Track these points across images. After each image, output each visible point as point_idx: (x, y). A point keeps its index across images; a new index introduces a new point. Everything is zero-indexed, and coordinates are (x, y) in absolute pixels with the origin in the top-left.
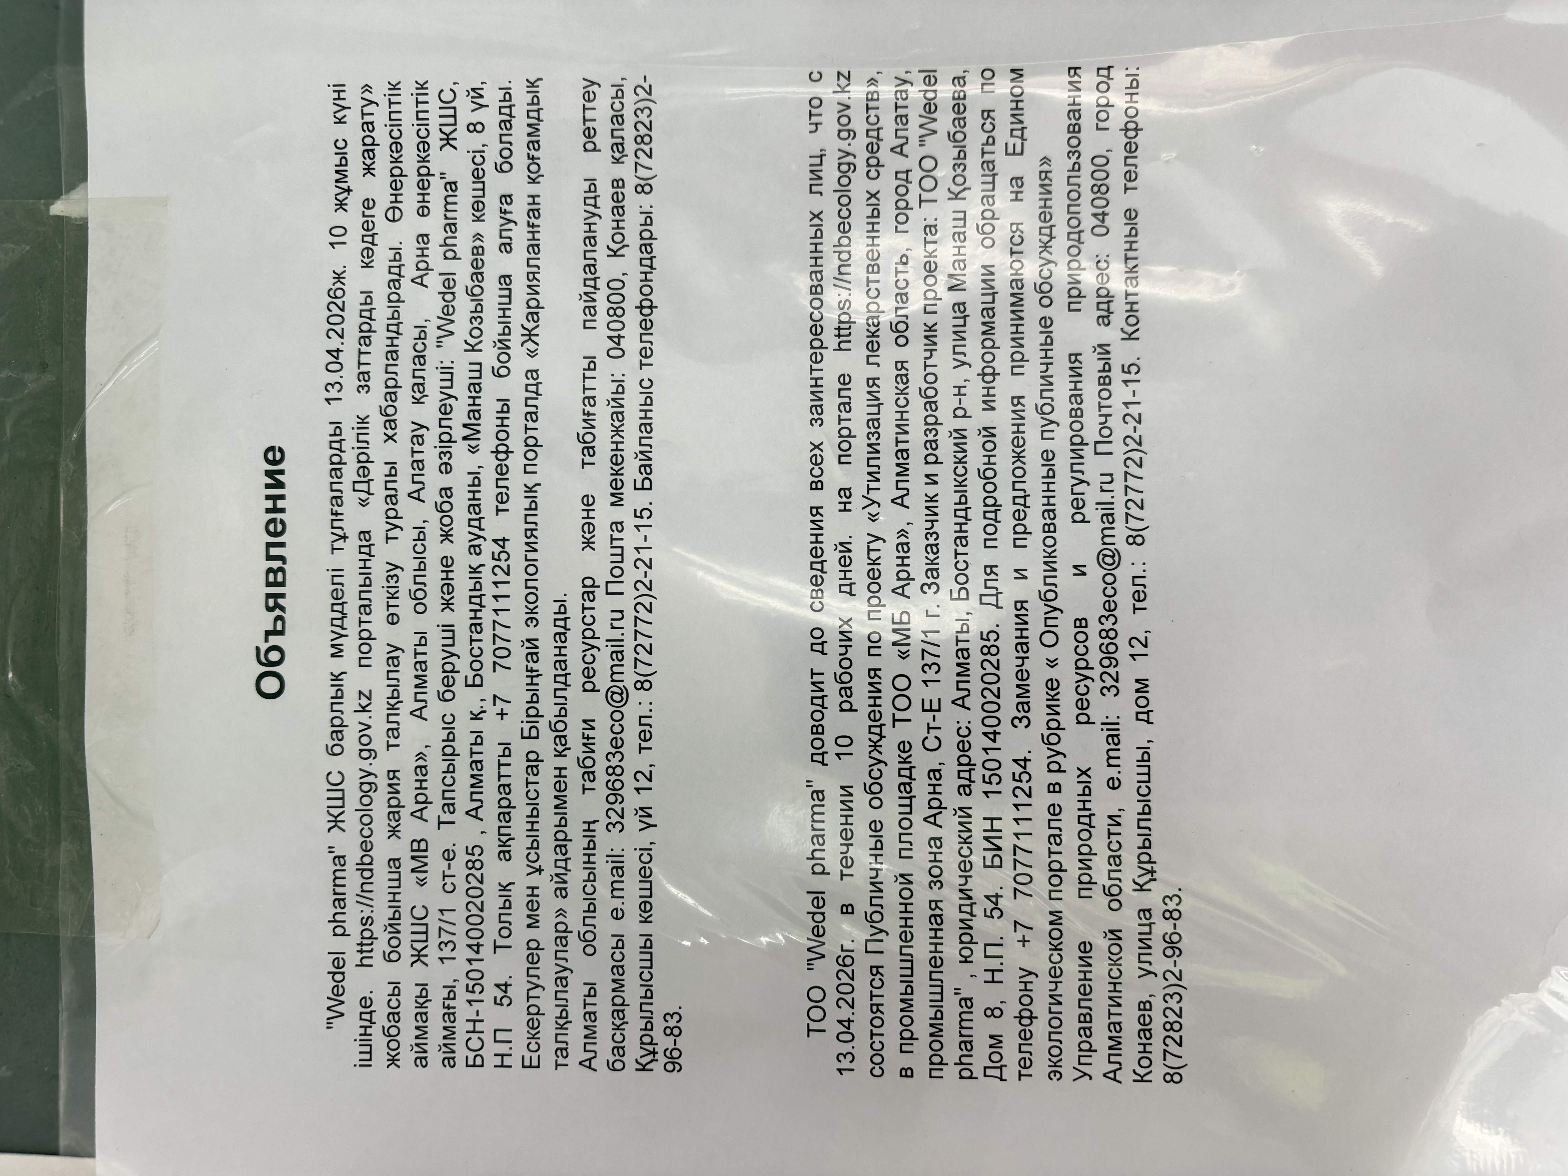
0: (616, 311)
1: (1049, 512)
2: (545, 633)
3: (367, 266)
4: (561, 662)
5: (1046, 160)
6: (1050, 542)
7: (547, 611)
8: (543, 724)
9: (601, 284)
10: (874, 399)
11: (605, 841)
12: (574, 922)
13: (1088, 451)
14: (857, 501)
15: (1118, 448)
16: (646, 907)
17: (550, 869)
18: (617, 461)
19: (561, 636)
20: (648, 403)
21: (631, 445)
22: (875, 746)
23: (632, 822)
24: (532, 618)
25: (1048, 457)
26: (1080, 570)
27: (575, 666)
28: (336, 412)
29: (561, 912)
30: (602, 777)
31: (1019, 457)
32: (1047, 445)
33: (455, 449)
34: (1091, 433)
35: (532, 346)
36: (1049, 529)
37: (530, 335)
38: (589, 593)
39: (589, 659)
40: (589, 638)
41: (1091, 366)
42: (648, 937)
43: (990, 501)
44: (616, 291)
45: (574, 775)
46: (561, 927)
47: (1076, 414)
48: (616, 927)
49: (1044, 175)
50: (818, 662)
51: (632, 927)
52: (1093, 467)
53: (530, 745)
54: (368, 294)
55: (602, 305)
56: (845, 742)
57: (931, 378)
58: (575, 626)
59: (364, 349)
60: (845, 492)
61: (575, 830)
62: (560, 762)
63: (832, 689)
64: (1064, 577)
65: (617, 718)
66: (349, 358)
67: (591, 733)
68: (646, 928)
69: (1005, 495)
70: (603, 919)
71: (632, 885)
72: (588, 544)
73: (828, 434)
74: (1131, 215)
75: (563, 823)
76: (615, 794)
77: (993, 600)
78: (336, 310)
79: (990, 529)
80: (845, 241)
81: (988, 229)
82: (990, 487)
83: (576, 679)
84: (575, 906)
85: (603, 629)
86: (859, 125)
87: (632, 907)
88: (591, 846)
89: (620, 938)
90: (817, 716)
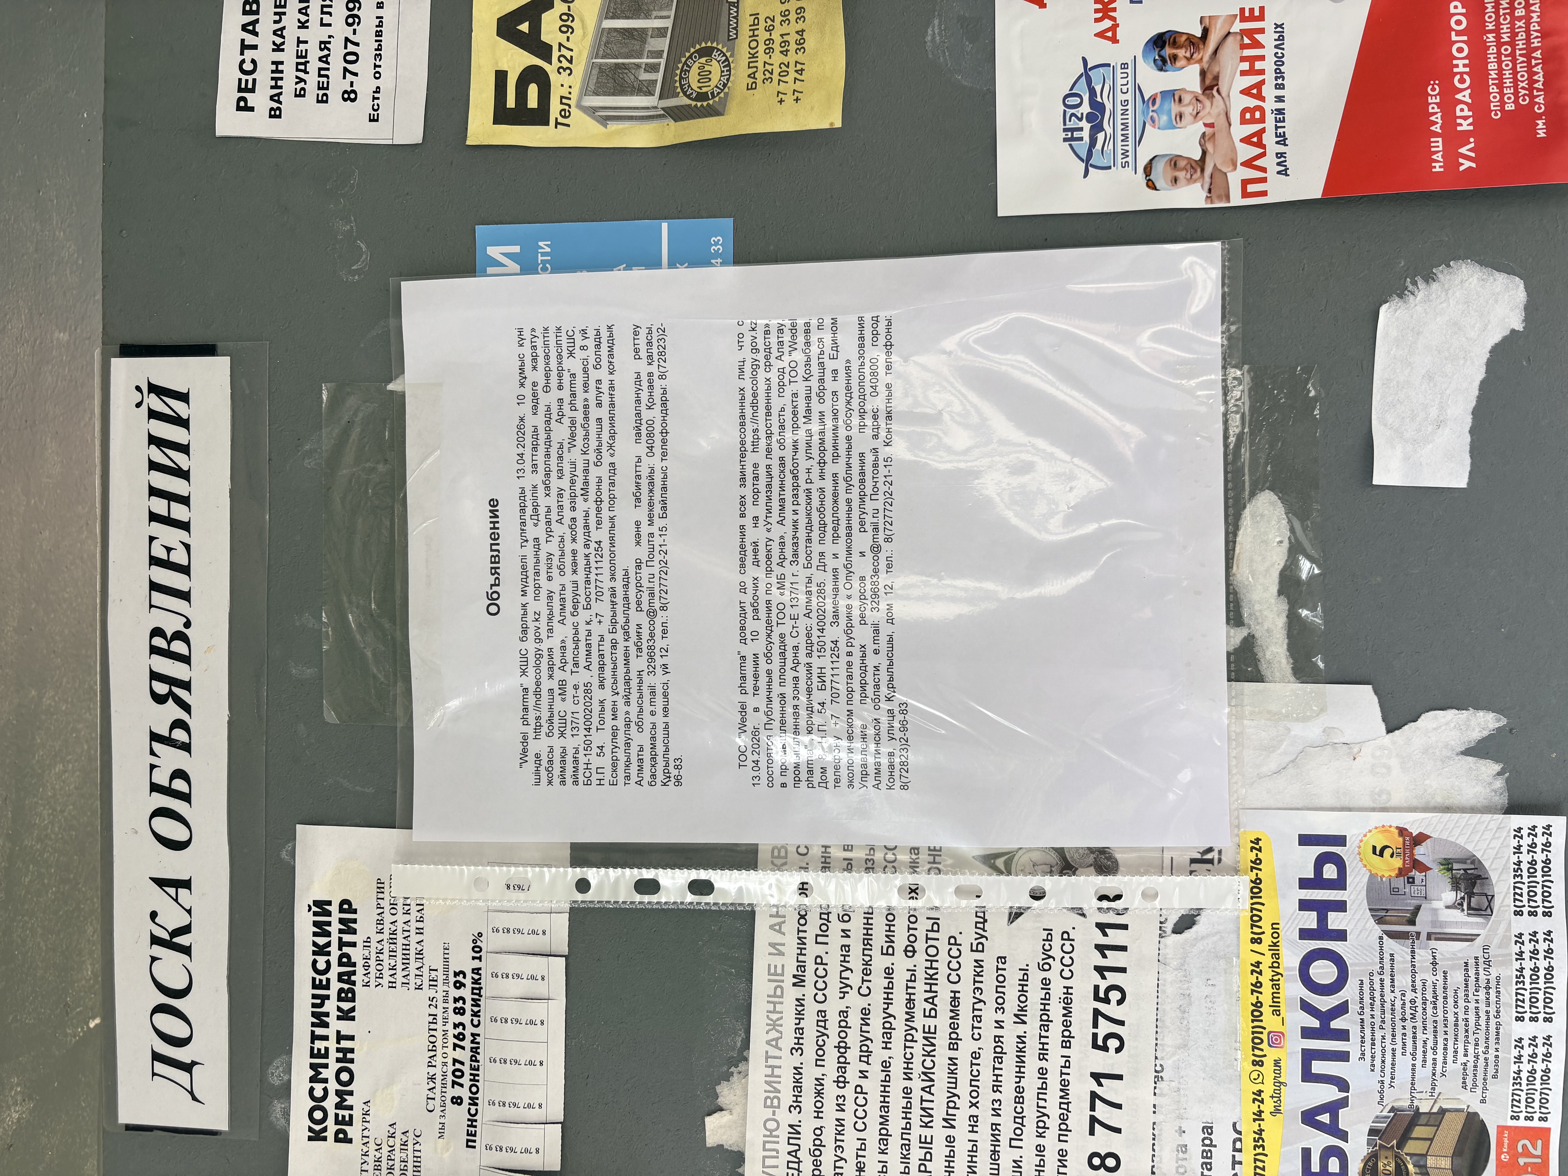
0: (650, 435)
1: (849, 527)
2: (619, 585)
3: (535, 414)
4: (626, 598)
5: (848, 361)
6: (849, 541)
7: (619, 575)
8: (618, 627)
9: (643, 422)
10: (769, 475)
11: (647, 680)
12: (633, 717)
13: (867, 499)
14: (761, 522)
15: (881, 497)
16: (666, 710)
17: (622, 693)
18: (651, 505)
19: (626, 586)
20: (665, 477)
21: (657, 497)
22: (769, 636)
23: (659, 671)
24: (613, 578)
25: (849, 502)
26: (862, 554)
27: (633, 600)
28: (522, 483)
29: (627, 713)
30: (645, 650)
31: (835, 502)
32: (849, 496)
33: (577, 500)
34: (869, 491)
35: (612, 452)
36: (849, 535)
37: (611, 446)
38: (638, 567)
39: (639, 596)
40: (639, 586)
41: (869, 458)
42: (667, 723)
43: (822, 522)
44: (650, 426)
45: (633, 650)
46: (627, 720)
47: (862, 481)
48: (653, 719)
49: (848, 368)
50: (743, 597)
51: (659, 719)
52: (869, 506)
53: (612, 636)
54: (536, 427)
55: (644, 432)
56: (755, 634)
57: (795, 465)
58: (633, 581)
59: (534, 453)
60: (756, 518)
61: (633, 675)
62: (627, 644)
63: (749, 610)
64: (855, 557)
65: (652, 623)
66: (527, 457)
67: (640, 630)
68: (666, 720)
69: (829, 519)
70: (646, 715)
71: (660, 699)
72: (638, 543)
73: (748, 492)
74: (888, 386)
75: (628, 672)
76: (651, 658)
77: (822, 568)
78: (521, 435)
79: (822, 535)
80: (755, 401)
81: (821, 394)
82: (822, 516)
83: (633, 606)
84: (634, 709)
85: (645, 583)
86: (761, 347)
87: (659, 710)
88: (641, 682)
89: (654, 724)
90: (743, 622)
